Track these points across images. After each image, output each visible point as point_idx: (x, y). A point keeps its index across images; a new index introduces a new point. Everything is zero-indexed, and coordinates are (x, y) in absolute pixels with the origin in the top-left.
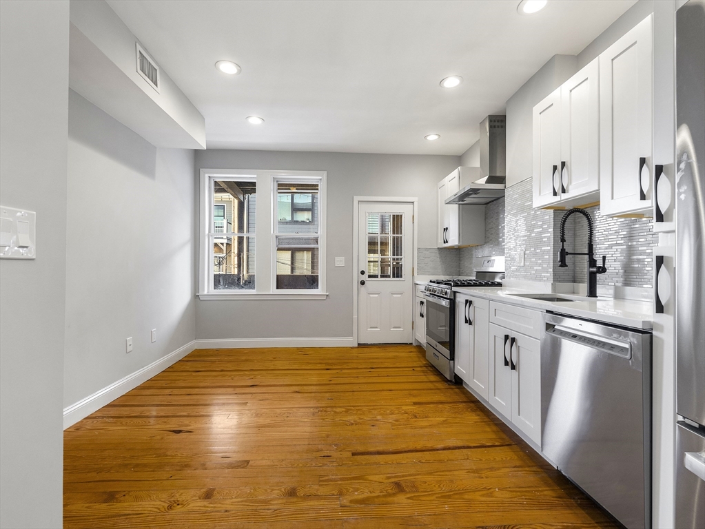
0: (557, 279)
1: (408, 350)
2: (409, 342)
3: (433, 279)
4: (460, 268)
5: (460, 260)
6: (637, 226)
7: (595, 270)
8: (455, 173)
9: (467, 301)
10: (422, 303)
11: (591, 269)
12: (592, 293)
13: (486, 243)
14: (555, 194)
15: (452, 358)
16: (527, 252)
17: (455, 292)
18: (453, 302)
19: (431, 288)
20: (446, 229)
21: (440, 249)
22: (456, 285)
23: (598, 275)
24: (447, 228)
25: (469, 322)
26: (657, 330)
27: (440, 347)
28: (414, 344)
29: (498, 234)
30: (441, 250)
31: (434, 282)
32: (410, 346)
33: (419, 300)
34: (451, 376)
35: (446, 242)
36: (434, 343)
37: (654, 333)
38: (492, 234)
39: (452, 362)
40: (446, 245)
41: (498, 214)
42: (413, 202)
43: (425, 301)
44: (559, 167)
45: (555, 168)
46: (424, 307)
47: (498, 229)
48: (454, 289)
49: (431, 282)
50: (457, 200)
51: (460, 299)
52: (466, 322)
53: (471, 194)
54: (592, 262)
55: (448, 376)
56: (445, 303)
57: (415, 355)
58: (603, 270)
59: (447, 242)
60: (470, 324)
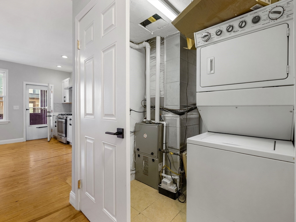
3: (60, 114)
4: (70, 110)
5: (70, 107)
8: (68, 79)
9: (70, 119)
15: (66, 136)
18: (66, 120)
19: (59, 116)
20: (65, 97)
21: (63, 103)
22: (67, 115)
28: (53, 137)
33: (55, 121)
34: (66, 142)
35: (65, 101)
39: (66, 138)
43: (57, 121)
46: (57, 123)
48: (67, 116)
50: (69, 89)
51: (68, 119)
52: (70, 125)
55: (65, 142)
56: (64, 121)
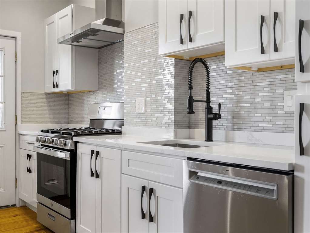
0: (178, 125)
1: (11, 214)
2: (10, 204)
3: (45, 129)
4: (69, 115)
5: (69, 107)
6: (243, 78)
7: (212, 116)
8: (68, 10)
9: (92, 152)
10: (29, 156)
11: (209, 116)
12: (209, 138)
13: (99, 89)
14: (182, 42)
16: (147, 99)
17: (76, 143)
18: (74, 155)
19: (44, 138)
21: (47, 94)
23: (214, 121)
24: (57, 71)
25: (95, 174)
26: (298, 171)
27: (56, 206)
28: (18, 205)
29: (113, 80)
30: (49, 95)
31: (48, 132)
32: (13, 209)
33: (24, 154)
36: (48, 202)
37: (295, 173)
38: (106, 80)
39: (73, 221)
40: (56, 90)
41: (113, 59)
42: (15, 38)
44: (186, 16)
45: (182, 16)
46: (33, 161)
47: (113, 75)
48: (75, 139)
49: (42, 131)
50: (70, 40)
52: (92, 175)
53: (90, 35)
54: (209, 109)
56: (64, 155)
57: (21, 218)
58: (218, 116)
59: (57, 86)
60: (97, 176)
